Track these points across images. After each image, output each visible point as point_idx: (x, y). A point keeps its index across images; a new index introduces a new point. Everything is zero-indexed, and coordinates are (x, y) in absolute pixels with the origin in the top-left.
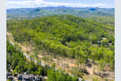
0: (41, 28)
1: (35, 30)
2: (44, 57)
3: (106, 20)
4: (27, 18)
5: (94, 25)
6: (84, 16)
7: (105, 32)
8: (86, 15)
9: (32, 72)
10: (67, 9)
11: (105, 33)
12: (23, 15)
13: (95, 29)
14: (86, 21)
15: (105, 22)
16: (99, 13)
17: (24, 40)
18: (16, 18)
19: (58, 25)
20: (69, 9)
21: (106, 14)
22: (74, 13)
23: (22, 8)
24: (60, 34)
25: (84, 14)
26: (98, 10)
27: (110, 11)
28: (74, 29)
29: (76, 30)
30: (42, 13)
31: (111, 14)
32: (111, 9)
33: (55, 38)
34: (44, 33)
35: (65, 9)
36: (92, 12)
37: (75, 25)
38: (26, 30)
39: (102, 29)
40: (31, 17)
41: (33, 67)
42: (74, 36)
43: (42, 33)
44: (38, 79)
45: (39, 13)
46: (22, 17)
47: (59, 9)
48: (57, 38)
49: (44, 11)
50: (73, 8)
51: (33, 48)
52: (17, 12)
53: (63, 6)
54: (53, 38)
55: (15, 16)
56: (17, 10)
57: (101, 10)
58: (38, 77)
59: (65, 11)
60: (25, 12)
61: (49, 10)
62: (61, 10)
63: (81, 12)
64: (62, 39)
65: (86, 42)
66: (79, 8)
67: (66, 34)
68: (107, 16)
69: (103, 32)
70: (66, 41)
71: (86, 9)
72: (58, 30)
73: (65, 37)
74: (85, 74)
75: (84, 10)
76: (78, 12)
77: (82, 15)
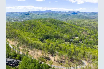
0: (26, 28)
1: (22, 30)
2: (23, 49)
3: (84, 22)
4: (19, 20)
5: (71, 27)
6: (66, 19)
7: (79, 32)
8: (68, 18)
9: (13, 57)
10: (52, 13)
11: (79, 34)
12: (16, 17)
13: (71, 30)
14: (64, 23)
15: (82, 24)
16: (80, 16)
17: (13, 38)
18: (11, 20)
19: (40, 27)
20: (54, 12)
21: (85, 17)
22: (58, 16)
23: (16, 12)
24: (40, 33)
25: (67, 17)
26: (79, 14)
27: (90, 14)
28: (53, 30)
29: (54, 31)
30: (32, 16)
31: (91, 17)
32: (90, 13)
33: (36, 36)
34: (28, 33)
35: (51, 13)
36: (74, 16)
37: (54, 27)
38: (14, 30)
39: (76, 30)
40: (23, 19)
41: (15, 54)
42: (52, 35)
43: (27, 32)
44: (16, 62)
45: (29, 16)
46: (15, 19)
47: (46, 13)
48: (37, 37)
49: (34, 15)
50: (57, 12)
51: (18, 43)
52: (12, 15)
53: (50, 10)
54: (34, 36)
55: (10, 19)
56: (12, 13)
57: (82, 13)
58: (16, 61)
59: (50, 15)
60: (18, 15)
61: (38, 14)
62: (47, 14)
63: (65, 15)
64: (41, 37)
65: (60, 40)
66: (63, 12)
67: (45, 33)
68: (86, 19)
69: (77, 32)
70: (45, 39)
71: (69, 13)
72: (39, 31)
73: (44, 36)
74: (47, 60)
75: (67, 13)
76: (61, 15)
77: (64, 18)
